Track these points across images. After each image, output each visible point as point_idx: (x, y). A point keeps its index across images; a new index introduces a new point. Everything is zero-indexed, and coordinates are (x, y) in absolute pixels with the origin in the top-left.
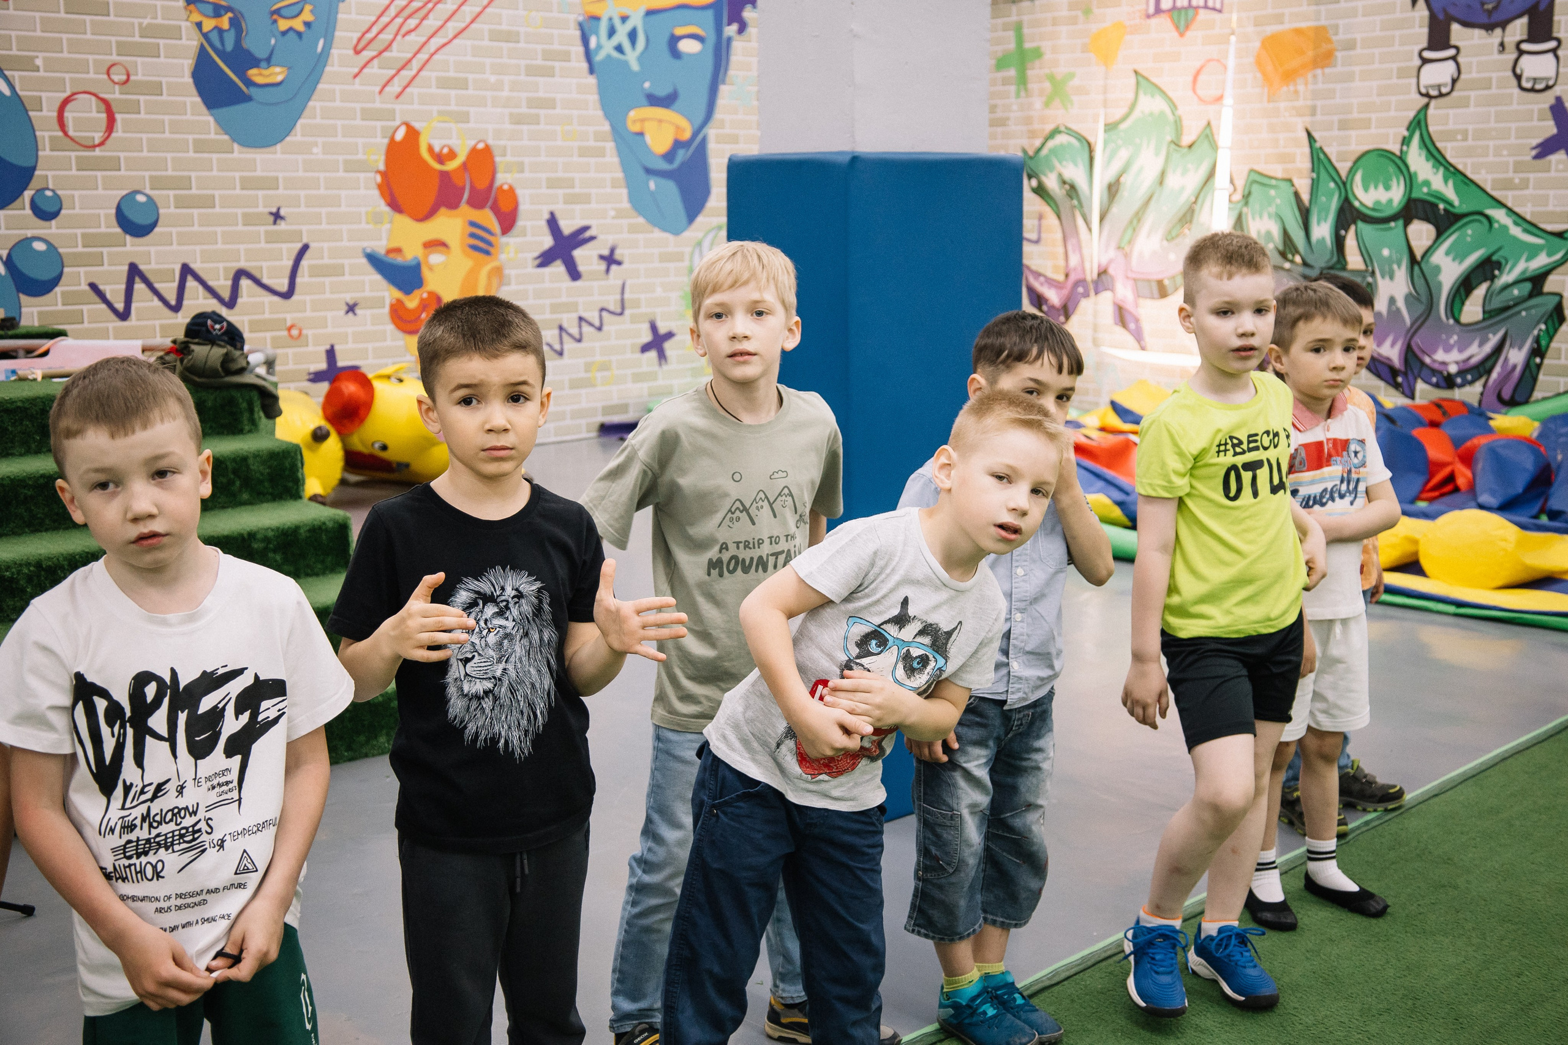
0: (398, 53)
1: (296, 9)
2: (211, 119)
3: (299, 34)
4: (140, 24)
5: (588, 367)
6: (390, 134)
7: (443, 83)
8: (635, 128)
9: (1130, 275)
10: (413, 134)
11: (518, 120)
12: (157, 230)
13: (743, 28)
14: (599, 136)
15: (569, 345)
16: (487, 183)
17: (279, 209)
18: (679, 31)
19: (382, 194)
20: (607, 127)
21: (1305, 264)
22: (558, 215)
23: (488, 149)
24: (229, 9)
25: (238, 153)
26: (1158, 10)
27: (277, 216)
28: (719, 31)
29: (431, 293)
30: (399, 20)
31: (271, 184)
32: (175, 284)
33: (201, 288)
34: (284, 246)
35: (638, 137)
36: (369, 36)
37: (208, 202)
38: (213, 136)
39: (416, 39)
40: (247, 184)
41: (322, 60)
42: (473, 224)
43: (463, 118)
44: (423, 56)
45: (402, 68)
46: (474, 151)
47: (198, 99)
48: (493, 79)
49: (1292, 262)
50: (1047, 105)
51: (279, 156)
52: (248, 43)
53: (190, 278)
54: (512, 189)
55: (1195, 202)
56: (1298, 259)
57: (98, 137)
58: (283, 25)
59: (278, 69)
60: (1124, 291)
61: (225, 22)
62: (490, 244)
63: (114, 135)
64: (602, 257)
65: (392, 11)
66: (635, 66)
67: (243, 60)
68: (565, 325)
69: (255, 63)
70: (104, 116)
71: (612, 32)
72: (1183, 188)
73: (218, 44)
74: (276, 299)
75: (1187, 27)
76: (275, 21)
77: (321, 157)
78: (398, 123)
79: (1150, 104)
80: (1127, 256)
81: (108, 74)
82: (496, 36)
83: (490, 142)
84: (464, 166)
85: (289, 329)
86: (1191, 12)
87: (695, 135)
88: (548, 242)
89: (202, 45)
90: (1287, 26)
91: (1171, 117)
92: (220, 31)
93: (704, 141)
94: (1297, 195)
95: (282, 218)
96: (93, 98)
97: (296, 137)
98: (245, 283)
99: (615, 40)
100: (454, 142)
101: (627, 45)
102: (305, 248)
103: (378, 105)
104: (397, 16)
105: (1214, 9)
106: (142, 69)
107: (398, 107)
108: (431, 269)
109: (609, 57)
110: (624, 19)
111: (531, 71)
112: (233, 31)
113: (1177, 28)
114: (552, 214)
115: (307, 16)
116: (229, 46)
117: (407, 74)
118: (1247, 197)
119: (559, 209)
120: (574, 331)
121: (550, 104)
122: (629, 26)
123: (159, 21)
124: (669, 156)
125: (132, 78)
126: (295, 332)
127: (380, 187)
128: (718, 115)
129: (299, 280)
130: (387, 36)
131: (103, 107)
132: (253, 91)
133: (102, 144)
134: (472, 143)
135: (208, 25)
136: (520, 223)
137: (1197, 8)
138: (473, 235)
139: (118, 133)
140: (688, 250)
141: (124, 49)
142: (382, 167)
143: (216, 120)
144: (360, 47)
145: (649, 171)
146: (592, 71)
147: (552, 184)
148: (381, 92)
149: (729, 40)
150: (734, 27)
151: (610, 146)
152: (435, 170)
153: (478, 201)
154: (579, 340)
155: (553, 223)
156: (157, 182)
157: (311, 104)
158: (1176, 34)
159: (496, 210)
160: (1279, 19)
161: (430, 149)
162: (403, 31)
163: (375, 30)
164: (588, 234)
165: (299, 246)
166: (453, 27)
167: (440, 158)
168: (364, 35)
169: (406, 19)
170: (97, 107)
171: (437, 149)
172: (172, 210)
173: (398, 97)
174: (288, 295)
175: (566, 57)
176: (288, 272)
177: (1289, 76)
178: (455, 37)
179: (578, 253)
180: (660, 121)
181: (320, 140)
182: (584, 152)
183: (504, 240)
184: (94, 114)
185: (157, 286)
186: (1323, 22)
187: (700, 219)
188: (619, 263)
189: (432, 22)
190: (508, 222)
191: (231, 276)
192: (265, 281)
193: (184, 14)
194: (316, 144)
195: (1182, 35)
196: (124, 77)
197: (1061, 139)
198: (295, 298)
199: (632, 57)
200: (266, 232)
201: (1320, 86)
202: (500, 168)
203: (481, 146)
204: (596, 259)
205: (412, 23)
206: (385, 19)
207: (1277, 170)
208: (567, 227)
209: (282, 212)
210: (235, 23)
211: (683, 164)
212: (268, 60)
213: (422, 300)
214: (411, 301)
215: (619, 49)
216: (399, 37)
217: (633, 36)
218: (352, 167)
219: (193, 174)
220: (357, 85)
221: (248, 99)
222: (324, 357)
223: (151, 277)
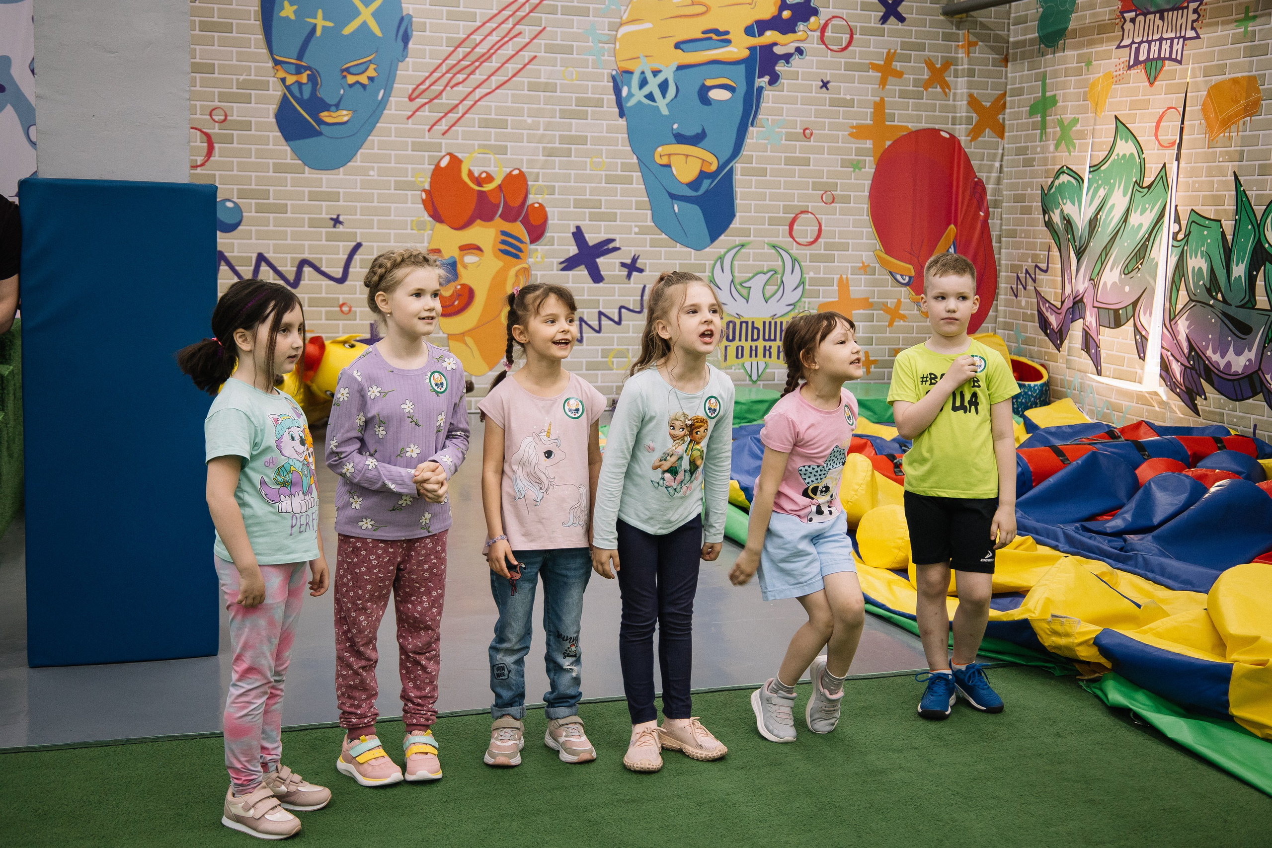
0: (447, 100)
1: (363, 67)
2: (288, 148)
3: (364, 86)
4: (238, 80)
5: (605, 353)
6: (436, 162)
7: (486, 124)
8: (664, 161)
9: (1096, 304)
10: (456, 162)
11: (550, 153)
12: (240, 228)
13: (774, 79)
14: (625, 167)
15: (588, 334)
16: (519, 201)
17: (338, 216)
18: (709, 83)
19: (426, 208)
20: (635, 160)
21: (1225, 301)
22: (583, 229)
23: (522, 176)
24: (307, 68)
25: (308, 173)
26: (1137, 62)
27: (337, 221)
28: (750, 82)
29: (463, 286)
30: (449, 75)
31: (333, 197)
32: (252, 268)
33: (271, 272)
34: (341, 244)
35: (665, 168)
36: (423, 87)
37: (283, 209)
38: (289, 161)
39: (463, 89)
40: (314, 197)
41: (382, 105)
42: (504, 233)
43: (503, 150)
44: (468, 103)
45: (450, 111)
46: (509, 176)
47: (279, 134)
48: (529, 120)
49: (1216, 299)
50: (1057, 147)
51: (341, 176)
52: (321, 93)
53: (263, 264)
54: (542, 207)
55: (1148, 239)
56: (1220, 296)
57: (200, 160)
58: (351, 79)
59: (345, 112)
60: (1091, 318)
61: (304, 78)
62: (520, 250)
63: (212, 158)
64: (623, 265)
65: (444, 68)
66: (665, 111)
67: (317, 105)
68: (585, 319)
69: (327, 107)
70: (206, 145)
71: (643, 83)
72: (1141, 225)
73: (298, 94)
74: (332, 283)
75: (1156, 78)
76: (345, 77)
77: (376, 178)
78: (443, 153)
79: (1125, 148)
80: (1095, 286)
81: (211, 115)
82: (533, 87)
83: (524, 170)
84: (500, 186)
85: (341, 306)
86: (1160, 63)
87: (720, 168)
88: (573, 250)
89: (285, 95)
90: (1227, 76)
91: (1138, 161)
92: (299, 84)
93: (731, 173)
94: (1223, 234)
95: (341, 223)
96: (198, 132)
97: (357, 162)
98: (307, 270)
99: (646, 90)
100: (491, 169)
101: (657, 94)
102: (358, 246)
103: (427, 140)
104: (447, 72)
105: (1176, 60)
106: (237, 112)
107: (443, 141)
108: (465, 267)
109: (640, 102)
110: (656, 73)
111: (564, 114)
112: (310, 84)
113: (1149, 78)
114: (578, 228)
115: (371, 72)
116: (306, 95)
117: (453, 116)
118: (1187, 235)
119: (585, 225)
120: (595, 324)
121: (583, 140)
122: (660, 78)
123: (253, 77)
124: (694, 185)
125: (229, 118)
126: (345, 309)
127: (424, 201)
128: (745, 152)
129: (351, 270)
130: (438, 88)
131: (205, 139)
132: (323, 129)
133: (202, 165)
134: (508, 170)
135: (291, 80)
136: (548, 234)
137: (1165, 59)
138: (503, 242)
139: (215, 157)
140: (709, 263)
141: (223, 97)
142: (427, 187)
143: (292, 149)
144: (414, 96)
145: (673, 197)
146: (622, 114)
147: (578, 204)
148: (429, 130)
149: (761, 89)
150: (766, 79)
151: (637, 175)
152: (473, 189)
153: (510, 215)
154: (599, 332)
155: (578, 235)
156: (243, 194)
157: (370, 138)
158: (1147, 84)
159: (526, 223)
160: (1221, 69)
161: (470, 174)
162: (452, 84)
163: (427, 83)
164: (611, 246)
165: (354, 244)
166: (495, 81)
167: (479, 182)
168: (418, 86)
169: (455, 75)
170: (201, 138)
171: (476, 175)
172: (253, 214)
173: (444, 134)
174: (342, 280)
175: (599, 103)
176: (342, 264)
177: (1226, 123)
178: (497, 88)
179: (600, 261)
180: (687, 156)
181: (376, 165)
182: (610, 180)
183: (533, 247)
184: (198, 144)
185: (237, 268)
186: (1254, 73)
187: (722, 237)
188: (641, 271)
189: (478, 77)
190: (537, 232)
191: (297, 263)
192: (323, 269)
193: (272, 72)
194: (373, 169)
195: (1151, 84)
196: (223, 118)
197: (1064, 178)
198: (347, 283)
199: (662, 104)
200: (327, 233)
201: (1248, 133)
202: (532, 191)
203: (516, 172)
204: (618, 265)
205: (460, 77)
206: (436, 75)
207: (1209, 211)
208: (592, 238)
209: (341, 218)
210: (313, 79)
211: (707, 192)
212: (337, 106)
213: (456, 290)
214: (447, 291)
215: (650, 97)
216: (448, 88)
217: (664, 87)
218: (399, 186)
219: (271, 188)
220: (410, 125)
221: (320, 134)
222: (368, 329)
223: (233, 262)
